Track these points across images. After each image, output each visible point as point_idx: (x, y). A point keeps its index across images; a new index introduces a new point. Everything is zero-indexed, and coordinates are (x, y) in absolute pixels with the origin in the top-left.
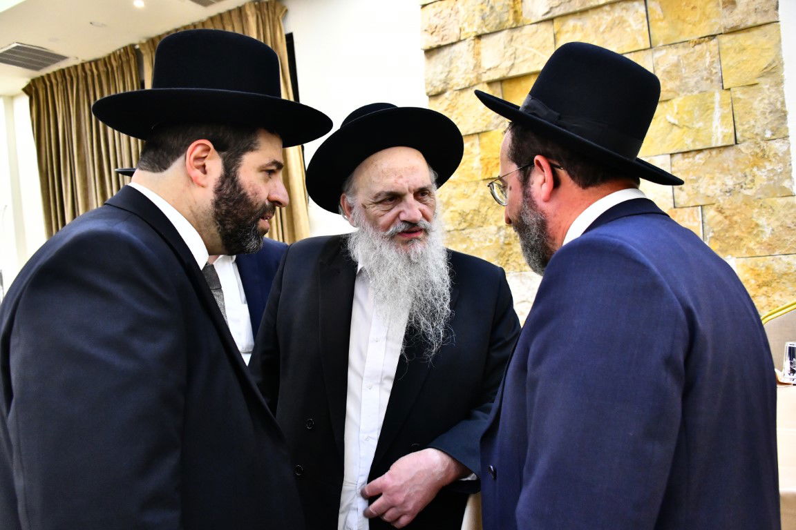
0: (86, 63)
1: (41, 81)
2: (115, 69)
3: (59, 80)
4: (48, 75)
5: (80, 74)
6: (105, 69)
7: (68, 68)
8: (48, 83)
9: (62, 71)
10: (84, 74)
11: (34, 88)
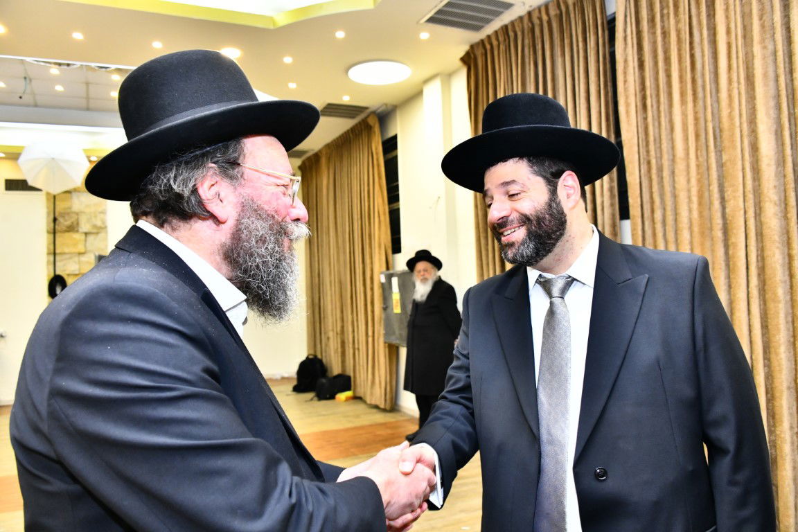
0: (534, 10)
1: (481, 47)
2: (571, 8)
3: (501, 39)
4: (489, 37)
5: (526, 27)
6: (558, 12)
7: (512, 23)
8: (488, 47)
9: (505, 28)
10: (530, 25)
11: (472, 56)
